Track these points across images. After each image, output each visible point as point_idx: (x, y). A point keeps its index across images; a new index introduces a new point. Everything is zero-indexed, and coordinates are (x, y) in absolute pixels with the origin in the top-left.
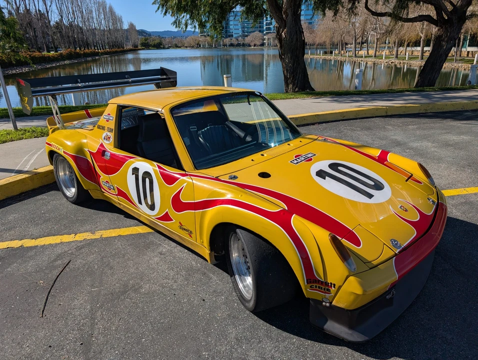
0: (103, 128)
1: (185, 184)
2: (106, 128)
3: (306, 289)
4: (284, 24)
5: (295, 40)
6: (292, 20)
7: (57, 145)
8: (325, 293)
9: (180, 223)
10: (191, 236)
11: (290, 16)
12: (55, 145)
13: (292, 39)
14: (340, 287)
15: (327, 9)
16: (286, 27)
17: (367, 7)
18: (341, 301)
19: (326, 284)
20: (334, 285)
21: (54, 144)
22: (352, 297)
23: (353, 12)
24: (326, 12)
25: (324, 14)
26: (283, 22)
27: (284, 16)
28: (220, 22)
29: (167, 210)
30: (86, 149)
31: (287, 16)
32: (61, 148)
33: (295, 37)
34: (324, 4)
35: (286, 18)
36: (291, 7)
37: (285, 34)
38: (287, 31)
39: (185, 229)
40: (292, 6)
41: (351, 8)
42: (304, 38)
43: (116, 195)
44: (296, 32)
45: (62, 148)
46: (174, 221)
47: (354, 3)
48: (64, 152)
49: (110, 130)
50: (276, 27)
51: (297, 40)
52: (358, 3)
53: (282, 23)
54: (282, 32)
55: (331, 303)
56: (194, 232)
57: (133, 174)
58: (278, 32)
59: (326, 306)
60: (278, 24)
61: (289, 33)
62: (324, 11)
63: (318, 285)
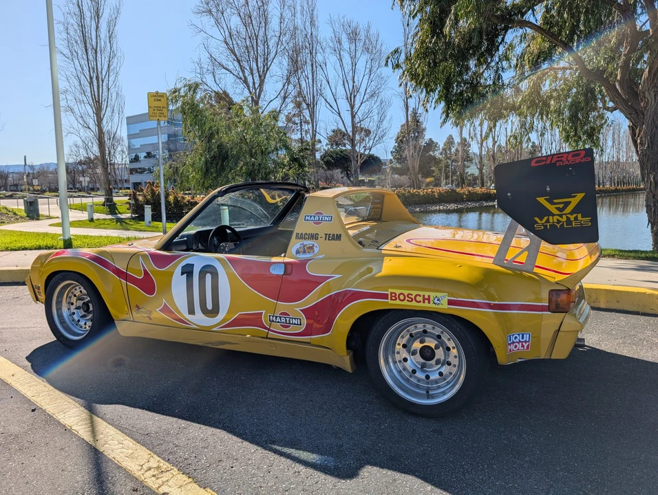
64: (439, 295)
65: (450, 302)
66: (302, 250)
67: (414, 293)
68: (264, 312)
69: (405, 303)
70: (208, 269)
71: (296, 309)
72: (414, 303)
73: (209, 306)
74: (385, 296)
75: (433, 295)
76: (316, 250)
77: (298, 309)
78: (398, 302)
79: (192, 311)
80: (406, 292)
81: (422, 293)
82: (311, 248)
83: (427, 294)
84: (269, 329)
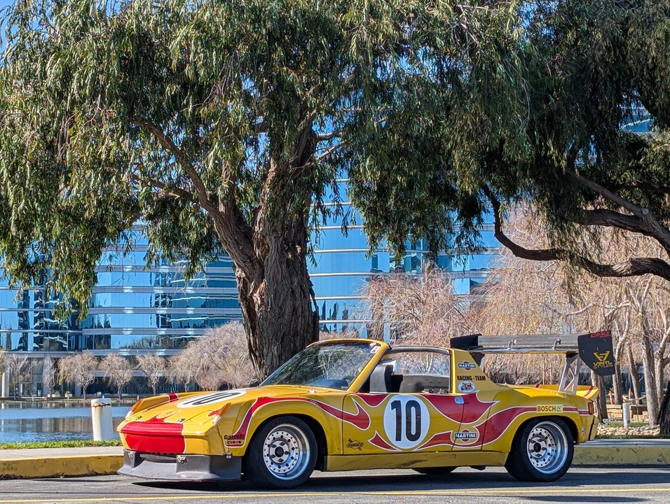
4: (257, 272)
5: (288, 310)
6: (281, 263)
11: (273, 251)
13: (281, 308)
16: (263, 278)
17: (500, 236)
26: (257, 266)
27: (258, 252)
31: (265, 252)
33: (289, 303)
35: (264, 256)
36: (275, 231)
37: (261, 296)
38: (267, 289)
40: (279, 229)
42: (317, 308)
51: (295, 310)
53: (254, 269)
54: (255, 291)
58: (244, 290)
60: (243, 270)
61: (273, 294)
64: (559, 405)
65: (565, 409)
66: (464, 387)
67: (548, 406)
68: (452, 431)
69: (545, 412)
70: (411, 404)
71: (473, 427)
72: (548, 412)
73: (413, 432)
74: (535, 409)
75: (557, 406)
76: (473, 387)
77: (474, 427)
78: (541, 412)
79: (398, 438)
80: (545, 406)
81: (551, 405)
82: (470, 386)
83: (554, 406)
84: (454, 444)
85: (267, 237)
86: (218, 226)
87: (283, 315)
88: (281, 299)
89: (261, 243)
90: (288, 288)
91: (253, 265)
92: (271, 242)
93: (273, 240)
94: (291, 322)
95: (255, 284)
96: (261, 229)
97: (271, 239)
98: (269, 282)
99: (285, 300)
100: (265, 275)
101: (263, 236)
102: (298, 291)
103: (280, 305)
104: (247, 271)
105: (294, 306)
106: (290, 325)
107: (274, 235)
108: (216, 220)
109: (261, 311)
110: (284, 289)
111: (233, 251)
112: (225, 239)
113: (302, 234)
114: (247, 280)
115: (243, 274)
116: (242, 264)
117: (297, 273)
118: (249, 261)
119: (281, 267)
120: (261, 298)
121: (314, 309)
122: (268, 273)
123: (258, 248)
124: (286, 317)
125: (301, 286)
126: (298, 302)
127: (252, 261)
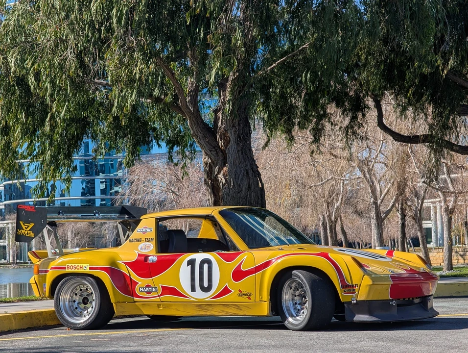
0: (139, 240)
1: (246, 257)
2: (143, 239)
3: (341, 293)
4: (221, 158)
5: (245, 186)
6: (238, 151)
7: (76, 265)
8: (353, 293)
9: (240, 291)
10: (249, 298)
11: (232, 142)
12: (73, 265)
13: (239, 186)
14: (360, 285)
15: (297, 127)
16: (225, 163)
17: (381, 125)
18: (362, 295)
19: (353, 286)
20: (357, 285)
21: (70, 265)
22: (368, 288)
23: (354, 133)
24: (294, 133)
25: (291, 139)
26: (220, 154)
27: (221, 143)
28: (68, 156)
29: (227, 284)
30: (119, 262)
31: (227, 143)
32: (84, 265)
33: (245, 181)
34: (289, 118)
35: (226, 146)
36: (233, 126)
37: (225, 176)
38: (230, 171)
39: (244, 295)
40: (236, 125)
41: (350, 127)
42: (262, 185)
43: (159, 296)
44: (247, 173)
45: (86, 265)
46: (233, 291)
47: (354, 118)
48: (91, 268)
49: (150, 240)
50: (206, 164)
51: (249, 187)
52: (364, 115)
53: (218, 156)
54: (219, 173)
55: (357, 300)
56: (253, 294)
57: (188, 265)
58: (210, 173)
59: (354, 304)
60: (210, 157)
61: (234, 174)
62: (289, 131)
63: (348, 289)
85: (229, 132)
86: (191, 124)
87: (241, 191)
88: (240, 179)
89: (223, 136)
90: (244, 170)
91: (217, 153)
92: (231, 135)
93: (233, 133)
94: (247, 196)
95: (219, 168)
96: (223, 126)
97: (231, 133)
98: (231, 166)
99: (242, 179)
100: (228, 160)
101: (226, 131)
102: (250, 172)
103: (239, 183)
104: (213, 157)
105: (249, 183)
106: (246, 199)
107: (234, 129)
108: (190, 119)
109: (225, 188)
110: (241, 171)
111: (203, 142)
112: (197, 134)
113: (248, 128)
114: (212, 165)
115: (210, 160)
116: (209, 153)
117: (248, 158)
118: (214, 150)
119: (239, 154)
120: (225, 178)
121: (260, 186)
122: (230, 159)
123: (221, 140)
124: (243, 192)
125: (252, 168)
126: (251, 181)
127: (216, 150)
